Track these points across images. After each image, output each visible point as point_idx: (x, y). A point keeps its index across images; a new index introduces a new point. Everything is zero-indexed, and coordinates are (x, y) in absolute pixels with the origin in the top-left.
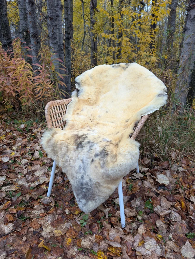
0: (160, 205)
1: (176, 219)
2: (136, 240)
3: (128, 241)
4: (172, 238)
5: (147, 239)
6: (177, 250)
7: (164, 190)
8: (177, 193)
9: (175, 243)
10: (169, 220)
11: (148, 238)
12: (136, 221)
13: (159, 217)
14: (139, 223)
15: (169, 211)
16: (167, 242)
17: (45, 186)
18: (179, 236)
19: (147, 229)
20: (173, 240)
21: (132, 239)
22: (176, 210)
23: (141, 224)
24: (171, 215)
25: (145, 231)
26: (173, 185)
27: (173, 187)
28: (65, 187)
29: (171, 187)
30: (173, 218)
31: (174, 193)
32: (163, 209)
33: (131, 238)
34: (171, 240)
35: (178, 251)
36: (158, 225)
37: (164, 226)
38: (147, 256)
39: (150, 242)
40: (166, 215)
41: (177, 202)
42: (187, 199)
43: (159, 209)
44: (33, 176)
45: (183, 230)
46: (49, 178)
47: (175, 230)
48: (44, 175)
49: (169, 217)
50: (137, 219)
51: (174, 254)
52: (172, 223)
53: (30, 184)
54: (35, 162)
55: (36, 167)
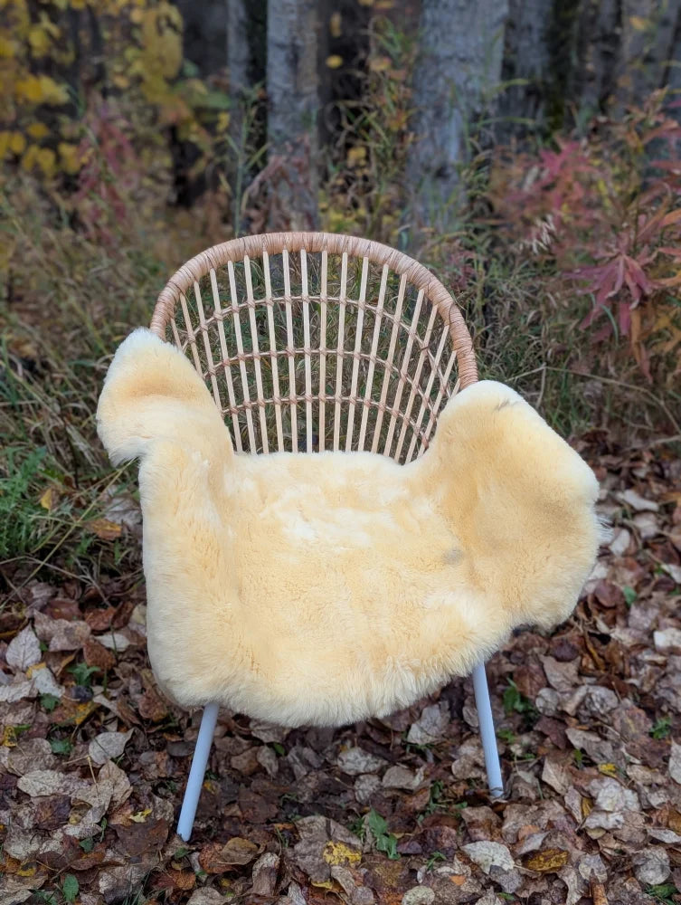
0: (549, 686)
1: (607, 706)
2: (572, 804)
3: (551, 819)
4: (632, 759)
5: (593, 789)
6: (660, 779)
9: (645, 764)
10: (591, 717)
11: (594, 783)
14: (530, 765)
15: (580, 693)
18: (639, 744)
20: (637, 762)
22: (593, 679)
23: (541, 763)
24: (588, 700)
30: (598, 706)
32: (559, 695)
34: (632, 764)
35: (665, 780)
36: (578, 744)
37: (594, 738)
38: (619, 827)
39: (607, 791)
40: (578, 708)
41: (582, 656)
42: (594, 635)
43: (549, 700)
44: (27, 802)
45: (639, 725)
46: (115, 777)
47: (621, 735)
48: (69, 775)
49: (586, 709)
50: (519, 758)
51: (662, 791)
52: (606, 721)
53: (58, 835)
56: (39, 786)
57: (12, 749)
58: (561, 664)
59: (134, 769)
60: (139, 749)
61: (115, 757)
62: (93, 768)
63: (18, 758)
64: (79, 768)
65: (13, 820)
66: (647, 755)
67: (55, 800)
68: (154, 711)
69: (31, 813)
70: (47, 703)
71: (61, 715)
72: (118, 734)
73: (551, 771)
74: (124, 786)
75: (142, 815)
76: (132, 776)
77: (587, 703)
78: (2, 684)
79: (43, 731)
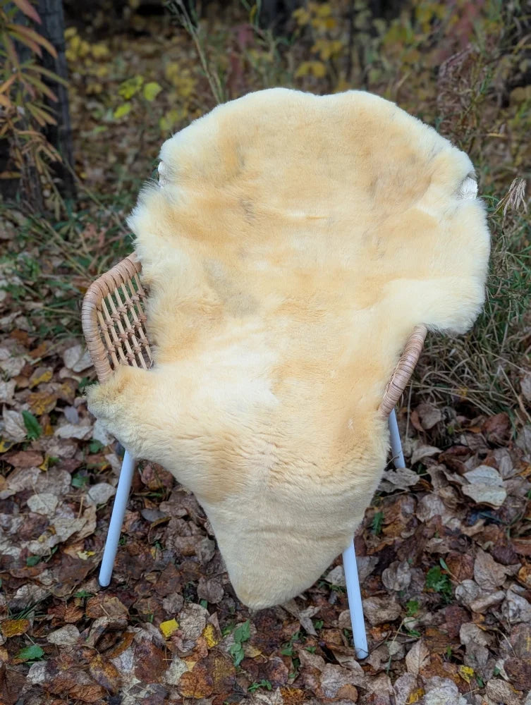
0: (473, 579)
1: (519, 617)
2: (402, 689)
3: (377, 693)
4: (503, 672)
5: (431, 684)
6: (514, 702)
7: (488, 522)
8: (528, 531)
9: (512, 683)
10: (497, 621)
11: (435, 679)
12: (399, 635)
13: (469, 614)
14: (407, 640)
15: (499, 596)
16: (488, 684)
17: (83, 551)
18: (524, 663)
19: (434, 655)
20: (506, 678)
21: (391, 688)
22: (522, 589)
23: (416, 641)
24: (505, 605)
25: (427, 660)
26: (519, 505)
27: (517, 510)
28: (154, 545)
29: (511, 511)
30: (511, 613)
31: (520, 532)
32: (480, 591)
33: (386, 685)
34: (499, 677)
36: (464, 638)
37: (483, 641)
39: (441, 690)
40: (489, 607)
41: (524, 565)
43: (470, 591)
44: (25, 514)
46: (90, 519)
47: (514, 647)
48: (66, 506)
50: (403, 629)
52: (508, 630)
53: (25, 545)
54: (15, 460)
55: (25, 479)
56: (42, 505)
57: (43, 472)
58: (496, 564)
61: (100, 503)
62: (83, 507)
64: (74, 503)
65: (8, 523)
66: (522, 676)
67: (41, 519)
68: (153, 480)
69: (21, 522)
70: (94, 448)
71: (96, 460)
72: (113, 487)
73: (418, 653)
74: (91, 527)
75: (87, 554)
77: (503, 607)
78: (70, 422)
79: (74, 467)
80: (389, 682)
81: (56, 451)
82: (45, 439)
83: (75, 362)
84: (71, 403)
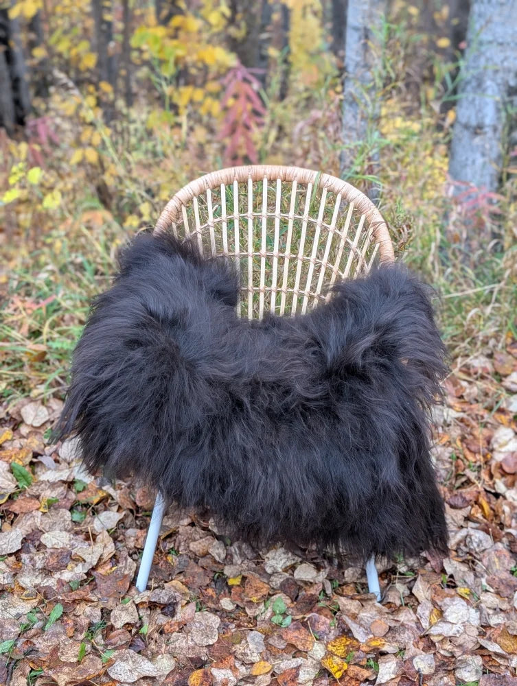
1: (482, 546)
2: (423, 613)
4: (488, 588)
5: (445, 605)
6: (505, 606)
8: (463, 484)
9: (498, 593)
10: (468, 553)
11: (447, 600)
12: (399, 579)
14: (407, 580)
15: (463, 533)
16: (481, 598)
18: (499, 578)
19: (433, 586)
20: (492, 590)
21: (414, 617)
22: (477, 525)
23: (415, 580)
24: (468, 539)
25: (431, 590)
26: (448, 466)
27: (446, 469)
28: (169, 553)
30: (475, 545)
31: (457, 485)
33: (409, 615)
34: (487, 591)
35: (509, 607)
36: (449, 570)
37: (464, 568)
38: (458, 635)
39: (455, 607)
40: (458, 544)
41: (472, 506)
42: (490, 492)
44: (43, 550)
45: (503, 563)
46: (106, 542)
47: (487, 568)
48: (77, 537)
49: (466, 545)
50: (400, 574)
51: (502, 615)
52: (478, 557)
53: (57, 576)
54: (15, 508)
55: (29, 523)
56: (55, 541)
57: (44, 513)
58: (453, 510)
59: (119, 539)
60: (128, 526)
61: (110, 528)
62: (93, 535)
63: (47, 520)
64: (83, 533)
65: (30, 561)
66: (502, 588)
67: (62, 552)
68: (147, 501)
69: (43, 558)
70: (79, 487)
71: (85, 496)
72: (116, 513)
73: (420, 587)
74: (111, 548)
76: (118, 544)
77: (467, 541)
78: (49, 469)
79: (69, 505)
80: (412, 612)
81: (48, 494)
82: (35, 485)
83: (32, 418)
84: (42, 453)
